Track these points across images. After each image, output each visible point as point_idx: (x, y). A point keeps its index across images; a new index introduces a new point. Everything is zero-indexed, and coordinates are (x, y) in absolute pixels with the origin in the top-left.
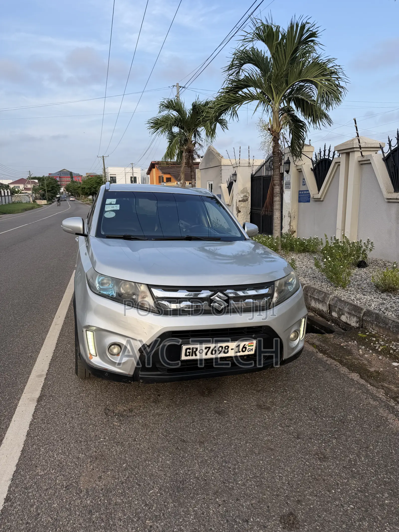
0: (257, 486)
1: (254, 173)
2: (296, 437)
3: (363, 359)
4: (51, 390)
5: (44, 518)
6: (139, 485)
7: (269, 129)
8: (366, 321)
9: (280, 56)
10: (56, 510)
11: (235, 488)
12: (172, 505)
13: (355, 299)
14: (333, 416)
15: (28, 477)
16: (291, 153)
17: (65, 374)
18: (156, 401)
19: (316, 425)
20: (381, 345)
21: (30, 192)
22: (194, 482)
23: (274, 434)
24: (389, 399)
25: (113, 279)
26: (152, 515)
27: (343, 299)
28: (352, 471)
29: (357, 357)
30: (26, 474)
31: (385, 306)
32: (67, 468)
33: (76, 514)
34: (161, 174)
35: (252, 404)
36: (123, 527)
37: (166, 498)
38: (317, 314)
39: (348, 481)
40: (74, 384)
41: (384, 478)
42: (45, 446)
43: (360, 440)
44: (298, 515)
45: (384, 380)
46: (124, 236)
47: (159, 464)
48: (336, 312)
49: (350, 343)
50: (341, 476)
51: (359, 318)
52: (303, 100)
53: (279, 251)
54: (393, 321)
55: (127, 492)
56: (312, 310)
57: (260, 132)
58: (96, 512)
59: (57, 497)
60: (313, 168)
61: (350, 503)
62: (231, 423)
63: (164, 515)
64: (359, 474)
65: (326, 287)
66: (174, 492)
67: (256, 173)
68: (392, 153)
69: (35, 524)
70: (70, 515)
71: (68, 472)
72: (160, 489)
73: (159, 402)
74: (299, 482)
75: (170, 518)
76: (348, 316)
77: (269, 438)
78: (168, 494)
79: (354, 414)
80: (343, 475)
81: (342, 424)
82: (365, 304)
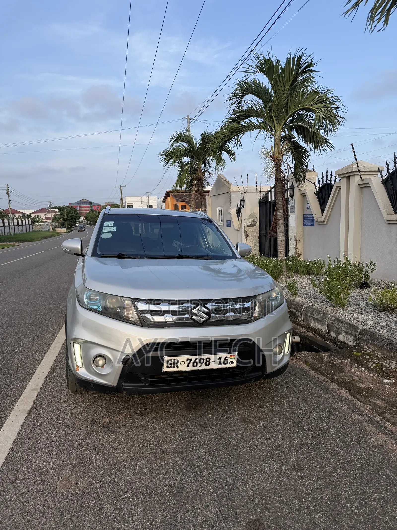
0: (228, 494)
1: (261, 199)
2: (275, 449)
3: (354, 376)
4: (43, 403)
5: (18, 519)
6: (113, 491)
7: (271, 157)
8: (362, 339)
9: (280, 87)
10: (30, 512)
11: (206, 495)
12: (142, 509)
13: (352, 318)
14: (315, 430)
15: (8, 481)
16: (294, 179)
17: (58, 388)
18: (142, 414)
19: (296, 438)
20: (374, 363)
21: (50, 221)
22: (167, 489)
23: (253, 445)
24: (374, 415)
25: (100, 293)
26: (121, 518)
27: (340, 318)
28: (325, 482)
29: (348, 374)
30: (7, 478)
31: (381, 325)
32: (47, 474)
33: (48, 516)
34: (176, 202)
35: (236, 418)
36: (91, 528)
37: (137, 503)
38: (317, 334)
39: (320, 491)
40: (66, 397)
41: (357, 488)
42: (29, 454)
43: (339, 453)
44: (264, 522)
45: (372, 396)
46: (118, 255)
47: (135, 472)
48: (334, 332)
49: (343, 360)
50: (314, 487)
51: (355, 336)
52: (304, 128)
53: (284, 273)
54: (388, 339)
55: (101, 496)
56: (312, 330)
57: (263, 159)
58: (68, 515)
59: (33, 499)
60: (316, 193)
61: (318, 511)
62: (212, 435)
63: (132, 518)
64: (333, 485)
65: (325, 307)
66: (146, 497)
67: (263, 199)
68: (391, 176)
69: (8, 523)
70: (43, 516)
71: (47, 477)
72: (133, 495)
73: (144, 415)
74: (270, 491)
75: (138, 521)
76: (346, 335)
77: (248, 449)
78: (140, 499)
79: (337, 428)
80: (316, 485)
81: (323, 437)
82: (361, 323)
